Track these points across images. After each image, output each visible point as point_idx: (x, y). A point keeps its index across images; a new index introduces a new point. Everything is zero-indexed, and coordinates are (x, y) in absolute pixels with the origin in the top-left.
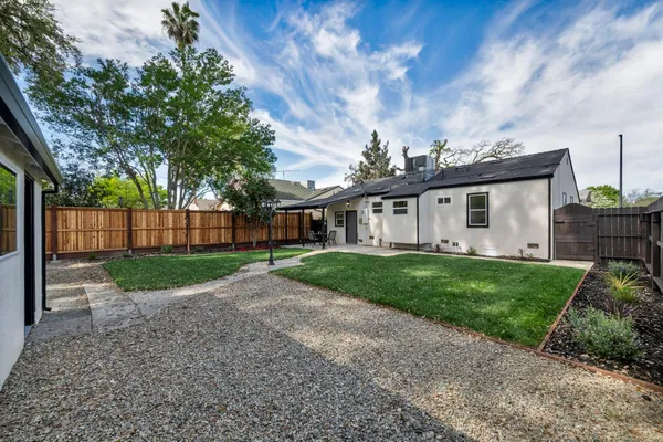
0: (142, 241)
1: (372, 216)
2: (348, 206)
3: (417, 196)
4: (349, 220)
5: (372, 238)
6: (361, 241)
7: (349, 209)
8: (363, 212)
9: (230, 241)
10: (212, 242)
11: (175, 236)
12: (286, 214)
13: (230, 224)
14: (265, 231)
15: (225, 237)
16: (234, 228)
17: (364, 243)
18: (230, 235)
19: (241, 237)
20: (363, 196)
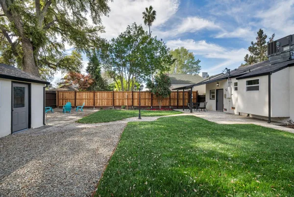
0: (117, 104)
1: (233, 92)
2: (217, 86)
3: (269, 74)
4: (218, 95)
5: (233, 108)
6: (226, 110)
7: (218, 88)
8: (227, 90)
9: (150, 105)
10: (142, 105)
11: (128, 102)
12: (178, 92)
13: (150, 97)
14: (168, 101)
15: (148, 103)
16: (152, 100)
17: (227, 112)
18: (150, 103)
19: (155, 103)
20: (227, 78)
